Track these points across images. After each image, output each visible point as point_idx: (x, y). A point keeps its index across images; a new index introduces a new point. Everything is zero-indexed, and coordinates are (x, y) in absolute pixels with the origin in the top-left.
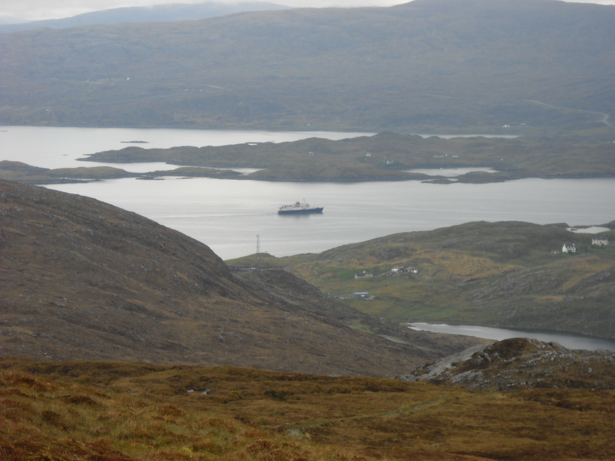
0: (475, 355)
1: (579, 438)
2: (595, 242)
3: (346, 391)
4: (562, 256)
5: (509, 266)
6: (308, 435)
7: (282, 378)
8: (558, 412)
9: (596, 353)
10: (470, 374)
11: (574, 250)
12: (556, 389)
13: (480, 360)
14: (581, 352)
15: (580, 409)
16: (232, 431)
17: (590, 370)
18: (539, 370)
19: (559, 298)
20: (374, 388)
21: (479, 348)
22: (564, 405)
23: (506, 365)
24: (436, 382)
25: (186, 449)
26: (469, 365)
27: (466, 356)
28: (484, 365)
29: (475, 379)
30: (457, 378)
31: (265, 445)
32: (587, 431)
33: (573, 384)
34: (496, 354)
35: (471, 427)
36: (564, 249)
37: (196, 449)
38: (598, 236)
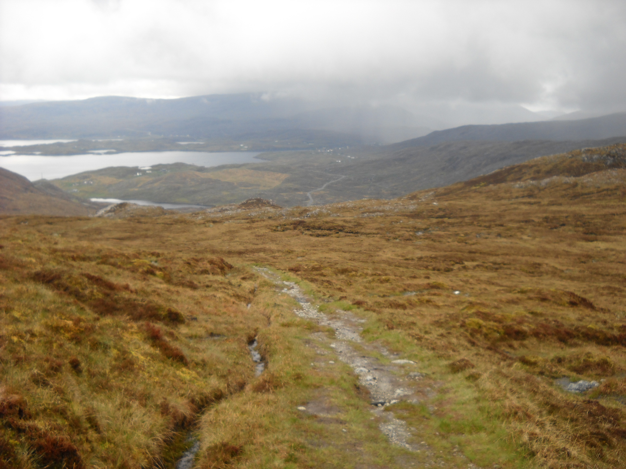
0: (111, 208)
1: (144, 233)
2: (148, 172)
3: (71, 221)
4: (137, 176)
5: (121, 180)
6: (60, 235)
7: (51, 218)
8: (138, 225)
9: (149, 206)
10: (110, 214)
11: (141, 174)
12: (137, 217)
13: (113, 209)
14: (144, 206)
15: (144, 223)
16: (34, 235)
17: (147, 211)
18: (131, 212)
19: (136, 189)
20: (80, 219)
21: (112, 206)
22: (139, 222)
23: (121, 211)
24: (100, 217)
25: (20, 241)
26: (110, 211)
27: (109, 208)
28: (114, 211)
29: (112, 216)
30: (106, 215)
31: (45, 239)
32: (147, 230)
33: (142, 216)
34: (118, 207)
35: (110, 231)
36: (138, 174)
37: (23, 241)
38: (149, 170)
